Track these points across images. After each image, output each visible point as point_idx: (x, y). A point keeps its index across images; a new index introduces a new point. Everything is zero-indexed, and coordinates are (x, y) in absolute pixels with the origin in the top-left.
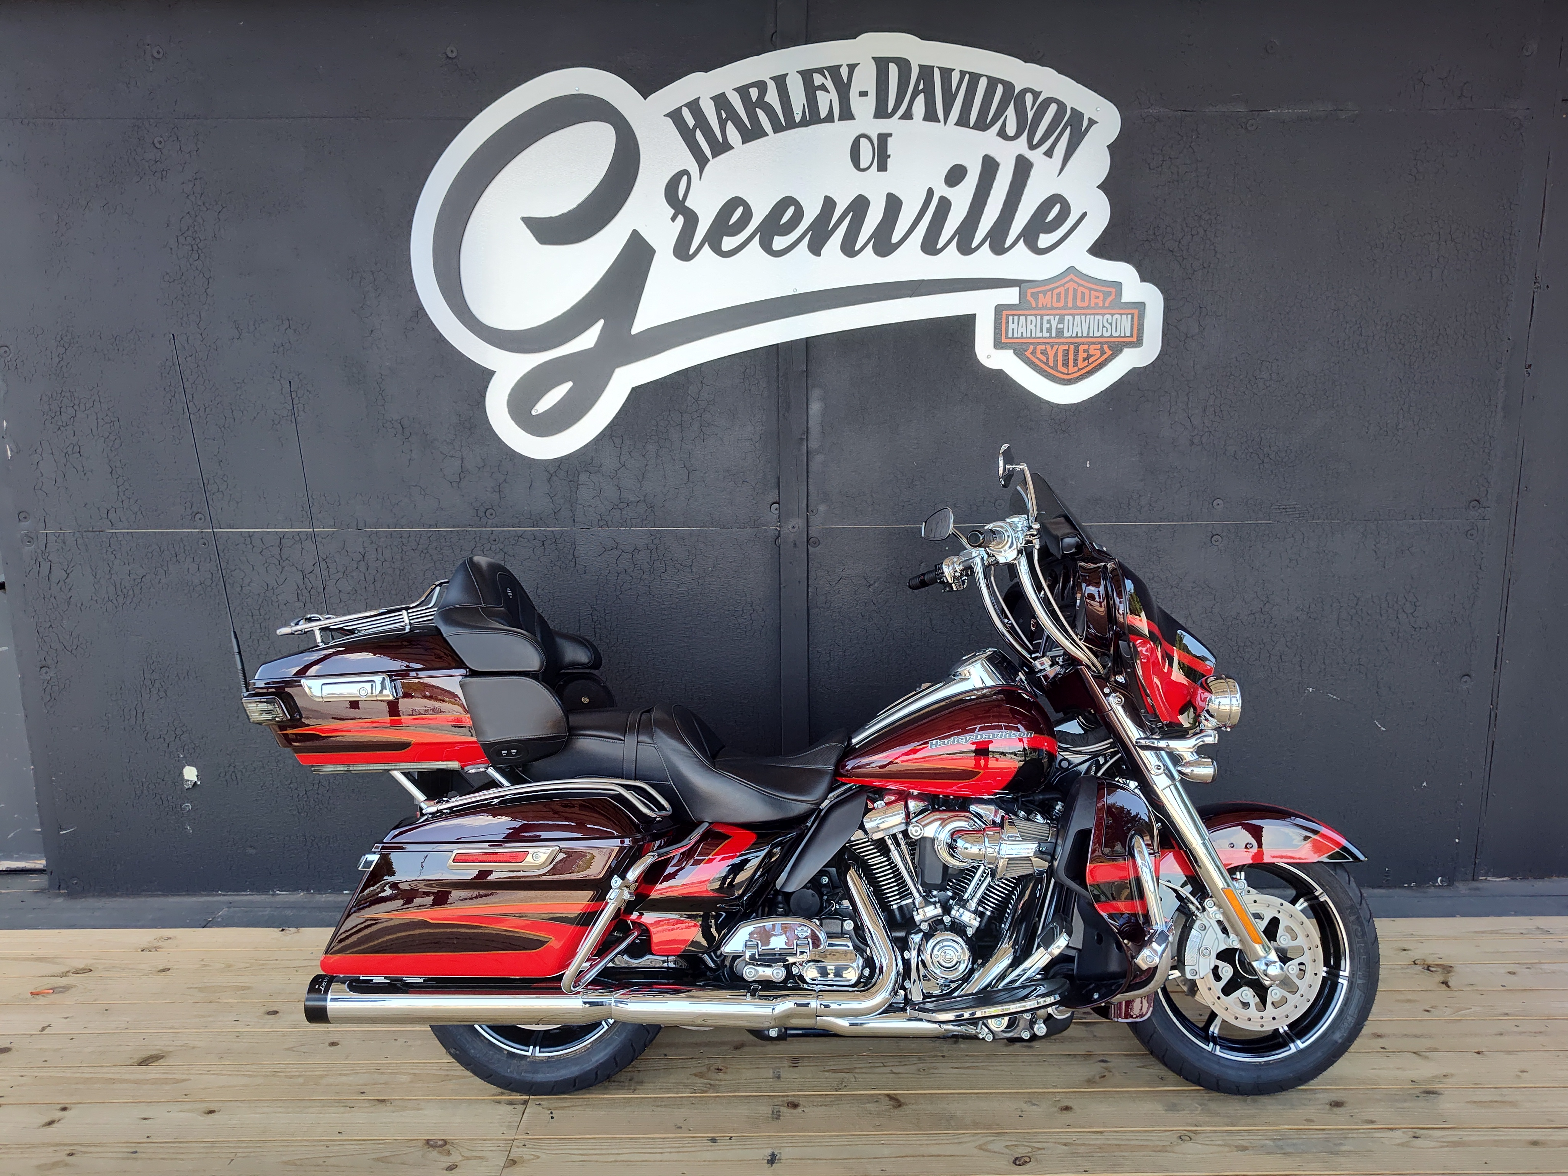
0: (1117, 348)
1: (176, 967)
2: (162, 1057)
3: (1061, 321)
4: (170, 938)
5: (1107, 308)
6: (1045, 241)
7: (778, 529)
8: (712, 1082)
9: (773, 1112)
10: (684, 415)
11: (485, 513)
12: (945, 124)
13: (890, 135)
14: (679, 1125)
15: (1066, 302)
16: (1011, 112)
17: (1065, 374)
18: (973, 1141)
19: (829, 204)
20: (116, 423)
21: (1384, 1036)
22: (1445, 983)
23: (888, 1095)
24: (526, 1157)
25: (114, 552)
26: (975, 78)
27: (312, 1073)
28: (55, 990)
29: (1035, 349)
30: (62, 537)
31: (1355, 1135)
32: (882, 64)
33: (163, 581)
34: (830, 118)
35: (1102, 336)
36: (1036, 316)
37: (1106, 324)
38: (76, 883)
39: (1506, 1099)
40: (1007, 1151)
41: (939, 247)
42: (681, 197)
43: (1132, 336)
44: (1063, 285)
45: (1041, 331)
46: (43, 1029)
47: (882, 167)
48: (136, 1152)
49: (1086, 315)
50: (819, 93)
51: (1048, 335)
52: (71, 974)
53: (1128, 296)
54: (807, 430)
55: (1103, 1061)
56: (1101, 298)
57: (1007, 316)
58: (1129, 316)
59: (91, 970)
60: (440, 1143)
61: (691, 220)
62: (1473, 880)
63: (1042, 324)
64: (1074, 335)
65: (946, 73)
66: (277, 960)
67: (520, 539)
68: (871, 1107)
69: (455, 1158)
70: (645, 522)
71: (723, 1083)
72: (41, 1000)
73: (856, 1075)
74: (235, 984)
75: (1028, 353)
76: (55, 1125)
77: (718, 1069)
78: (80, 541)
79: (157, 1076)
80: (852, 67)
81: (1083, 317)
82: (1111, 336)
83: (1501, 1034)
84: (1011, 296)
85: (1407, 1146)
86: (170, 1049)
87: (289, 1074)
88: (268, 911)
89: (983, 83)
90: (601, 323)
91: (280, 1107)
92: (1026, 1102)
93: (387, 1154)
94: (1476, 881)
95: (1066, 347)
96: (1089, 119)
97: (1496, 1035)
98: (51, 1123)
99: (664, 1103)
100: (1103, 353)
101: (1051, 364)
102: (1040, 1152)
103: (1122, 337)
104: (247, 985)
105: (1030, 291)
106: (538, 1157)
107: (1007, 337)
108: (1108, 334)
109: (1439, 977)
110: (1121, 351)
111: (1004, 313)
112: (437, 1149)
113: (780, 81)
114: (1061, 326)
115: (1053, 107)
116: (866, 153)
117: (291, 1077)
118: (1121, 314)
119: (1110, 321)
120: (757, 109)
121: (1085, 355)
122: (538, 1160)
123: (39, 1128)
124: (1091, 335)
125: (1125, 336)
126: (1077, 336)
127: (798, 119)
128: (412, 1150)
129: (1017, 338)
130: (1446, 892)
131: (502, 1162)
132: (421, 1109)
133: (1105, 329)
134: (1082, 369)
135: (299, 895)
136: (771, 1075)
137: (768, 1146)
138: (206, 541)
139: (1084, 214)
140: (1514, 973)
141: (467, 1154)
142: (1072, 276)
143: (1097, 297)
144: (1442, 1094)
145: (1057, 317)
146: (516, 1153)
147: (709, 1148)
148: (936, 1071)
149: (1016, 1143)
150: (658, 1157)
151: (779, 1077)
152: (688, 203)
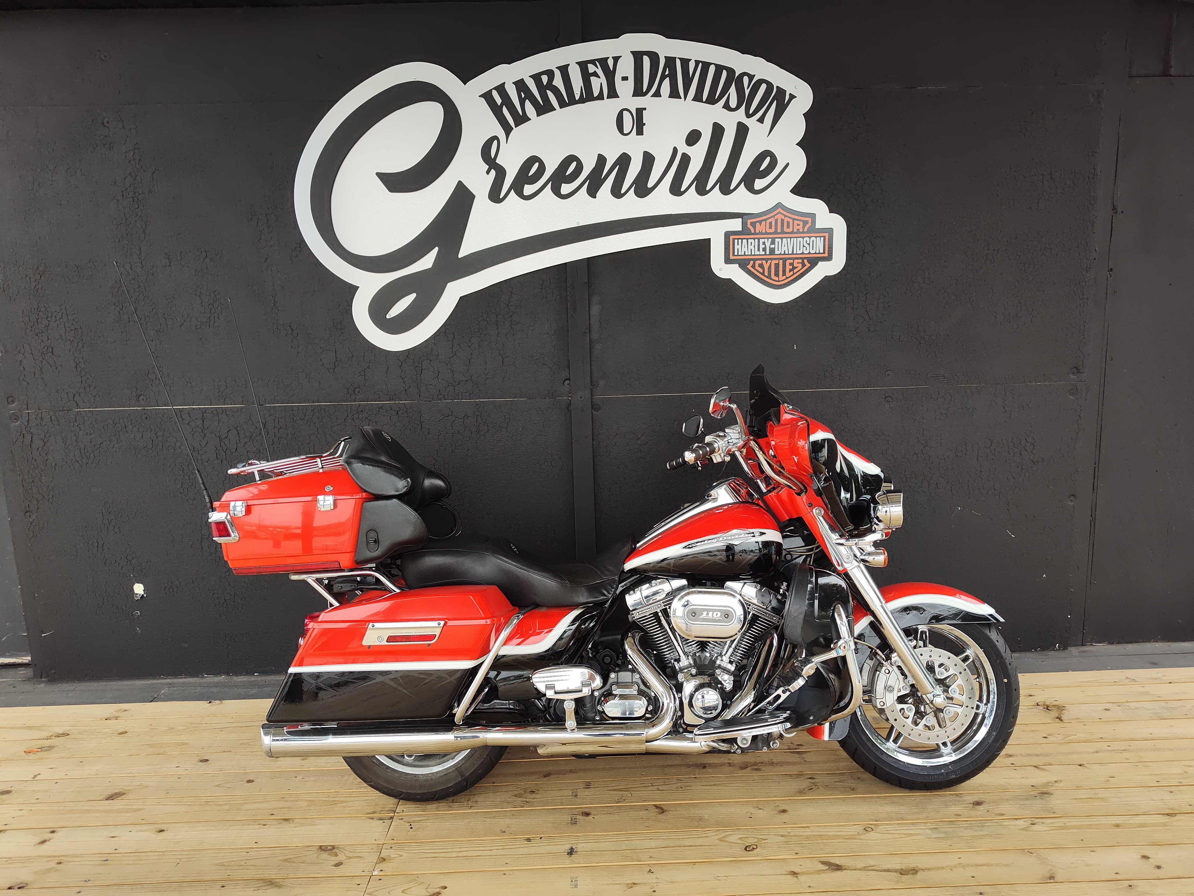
0: (814, 262)
1: (131, 730)
2: (124, 794)
3: (773, 243)
4: (126, 710)
5: (806, 233)
6: (759, 184)
7: (570, 398)
8: (528, 800)
9: (572, 819)
10: (499, 316)
11: (354, 391)
12: (685, 100)
13: (645, 109)
14: (503, 830)
15: (776, 228)
16: (733, 90)
17: (776, 281)
18: (716, 835)
19: (601, 160)
20: (80, 331)
21: (1014, 756)
22: (1060, 719)
23: (655, 805)
24: (392, 856)
25: (79, 425)
26: (706, 66)
27: (234, 802)
28: (42, 749)
29: (754, 263)
30: (40, 415)
31: (990, 824)
32: (638, 56)
33: (116, 445)
34: (600, 97)
35: (803, 253)
36: (754, 239)
37: (805, 245)
38: (54, 673)
39: (1099, 796)
40: (739, 841)
41: (682, 189)
42: (493, 156)
43: (824, 253)
44: (774, 216)
45: (759, 250)
46: (35, 776)
47: (640, 132)
48: (107, 860)
49: (791, 238)
50: (593, 79)
51: (763, 253)
52: (53, 737)
53: (820, 224)
54: (590, 326)
55: (810, 778)
56: (801, 225)
57: (734, 240)
58: (822, 238)
59: (69, 735)
60: (329, 848)
61: (501, 173)
62: (1083, 645)
63: (759, 245)
64: (783, 253)
65: (685, 62)
66: (206, 723)
67: (381, 410)
68: (642, 813)
69: (341, 858)
70: (472, 395)
71: (535, 800)
72: (32, 756)
73: (632, 792)
74: (176, 742)
75: (749, 267)
76: (47, 843)
77: (532, 792)
78: (53, 417)
79: (121, 807)
80: (616, 59)
81: (789, 239)
82: (809, 253)
83: (1097, 752)
84: (736, 225)
85: (1026, 831)
86: (130, 788)
87: (218, 803)
88: (198, 689)
89: (712, 69)
90: (437, 249)
91: (212, 826)
92: (754, 808)
93: (291, 856)
94: (1085, 646)
95: (777, 262)
96: (790, 94)
97: (1093, 752)
98: (43, 842)
99: (493, 816)
100: (804, 265)
101: (766, 274)
102: (764, 841)
103: (818, 253)
104: (185, 741)
105: (749, 221)
106: (401, 856)
107: (734, 255)
108: (807, 252)
109: (1054, 713)
110: (816, 264)
111: (732, 237)
112: (328, 852)
113: (564, 70)
114: (772, 246)
115: (764, 87)
116: (628, 122)
117: (220, 805)
118: (816, 237)
119: (808, 242)
120: (547, 91)
121: (791, 267)
122: (401, 858)
123: (35, 845)
124: (795, 252)
125: (819, 253)
126: (785, 254)
127: (577, 98)
128: (309, 853)
129: (741, 255)
130: (1062, 654)
131: (375, 859)
132: (316, 825)
133: (805, 248)
134: (789, 277)
135: (221, 678)
136: (571, 793)
137: (567, 843)
138: (148, 417)
139: (788, 165)
140: (1109, 710)
141: (350, 855)
142: (780, 210)
143: (798, 225)
144: (1052, 794)
145: (770, 240)
146: (385, 853)
147: (526, 846)
148: (690, 788)
149: (747, 836)
150: (489, 853)
151: (576, 796)
152: (498, 161)
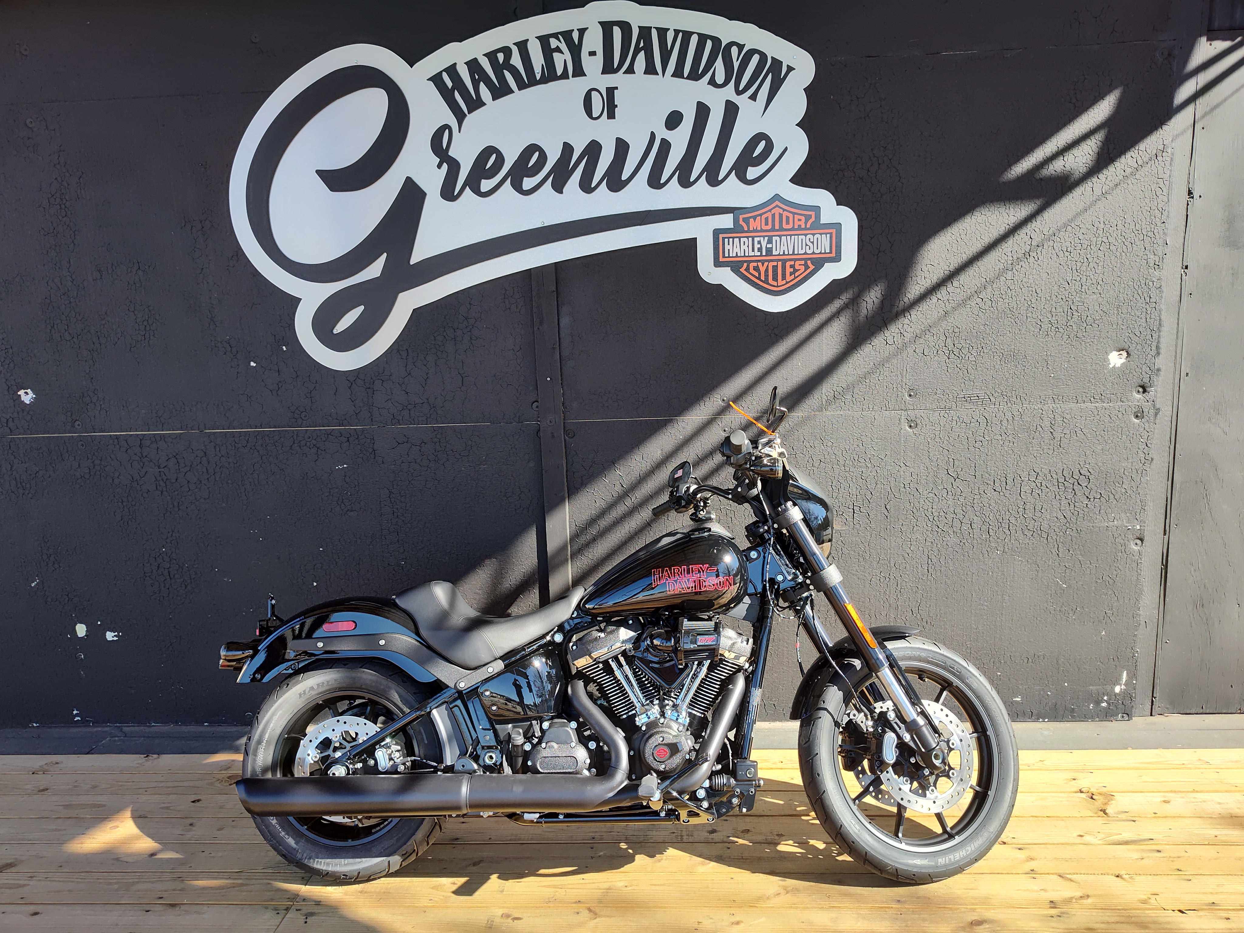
0: (818, 263)
1: (54, 787)
2: (15, 865)
3: (770, 241)
4: (58, 763)
5: (809, 229)
6: (752, 173)
7: (537, 423)
10: (457, 331)
11: (300, 415)
12: (663, 76)
13: (617, 88)
15: (773, 225)
16: (719, 64)
17: (774, 286)
19: (568, 149)
22: (1104, 811)
25: (13, 453)
26: (687, 35)
29: (748, 266)
32: (607, 27)
33: (53, 475)
34: (565, 76)
35: (806, 253)
36: (748, 237)
37: (808, 243)
41: (662, 181)
42: (444, 146)
43: (831, 252)
44: (770, 210)
45: (753, 250)
47: (611, 115)
49: (791, 235)
50: (556, 55)
51: (759, 254)
53: (826, 218)
54: (560, 340)
56: (803, 221)
57: (724, 239)
58: (828, 236)
61: (454, 166)
62: (1151, 715)
63: (753, 245)
64: (781, 253)
65: (662, 32)
66: (133, 781)
67: (330, 436)
70: (429, 420)
75: (742, 270)
79: (6, 882)
80: (582, 31)
81: (789, 237)
82: (813, 253)
83: (1142, 859)
84: (726, 221)
88: (140, 740)
89: (694, 40)
90: (385, 255)
94: (1154, 716)
95: (775, 264)
96: (788, 65)
97: (1138, 859)
100: (807, 267)
101: (763, 278)
103: (823, 253)
105: (741, 217)
107: (724, 257)
108: (811, 252)
109: (1099, 804)
110: (822, 266)
111: (721, 236)
113: (522, 46)
114: (769, 246)
115: (756, 58)
116: (597, 104)
118: (821, 234)
119: (812, 240)
120: (503, 70)
121: (792, 270)
124: (796, 252)
125: (825, 253)
126: (784, 254)
127: (538, 77)
129: (732, 257)
130: (1124, 725)
132: (202, 913)
133: (808, 247)
134: (790, 282)
135: (170, 726)
138: (84, 443)
139: (786, 149)
140: (1168, 802)
142: (777, 203)
143: (800, 220)
145: (766, 238)
152: (450, 153)
